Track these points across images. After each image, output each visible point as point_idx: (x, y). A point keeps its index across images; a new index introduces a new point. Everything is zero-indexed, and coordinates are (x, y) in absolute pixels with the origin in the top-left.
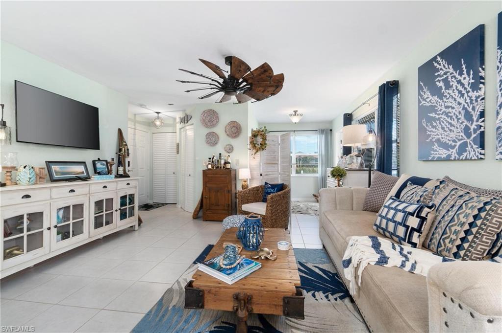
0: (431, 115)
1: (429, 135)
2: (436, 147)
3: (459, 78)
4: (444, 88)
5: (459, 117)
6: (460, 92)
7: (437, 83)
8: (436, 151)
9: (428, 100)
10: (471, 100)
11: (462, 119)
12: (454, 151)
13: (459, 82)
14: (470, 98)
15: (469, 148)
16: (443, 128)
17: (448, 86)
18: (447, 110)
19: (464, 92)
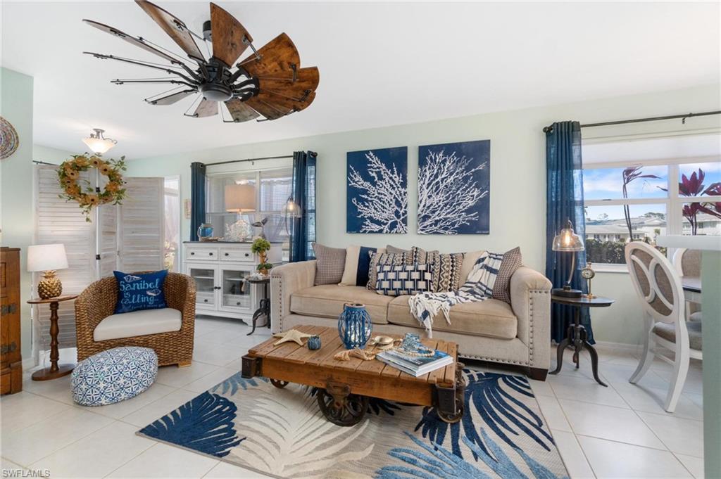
0: (363, 196)
1: (361, 213)
2: (368, 222)
3: (391, 175)
4: (377, 178)
5: (391, 203)
6: (391, 185)
7: (370, 173)
8: (368, 225)
9: (360, 183)
10: (401, 194)
11: (394, 205)
12: (386, 226)
13: (391, 178)
14: (400, 192)
15: (398, 225)
16: (375, 209)
17: (381, 178)
18: (380, 196)
19: (395, 186)
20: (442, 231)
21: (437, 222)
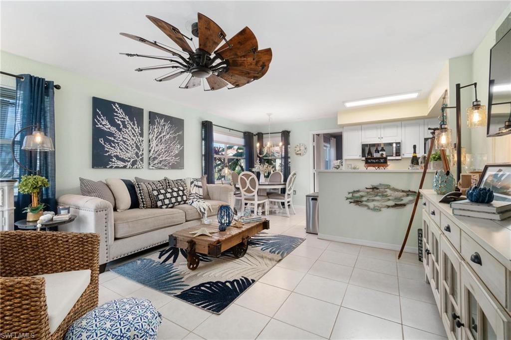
0: (110, 138)
1: (109, 151)
2: (114, 159)
3: (133, 126)
4: (122, 126)
5: (133, 146)
6: (133, 134)
7: (116, 120)
8: (114, 162)
9: (107, 127)
10: (139, 141)
11: (135, 148)
12: (129, 163)
13: (133, 128)
14: (139, 139)
15: (138, 163)
16: (121, 149)
17: (125, 126)
18: (125, 140)
19: (135, 135)
20: (163, 167)
21: (161, 161)
